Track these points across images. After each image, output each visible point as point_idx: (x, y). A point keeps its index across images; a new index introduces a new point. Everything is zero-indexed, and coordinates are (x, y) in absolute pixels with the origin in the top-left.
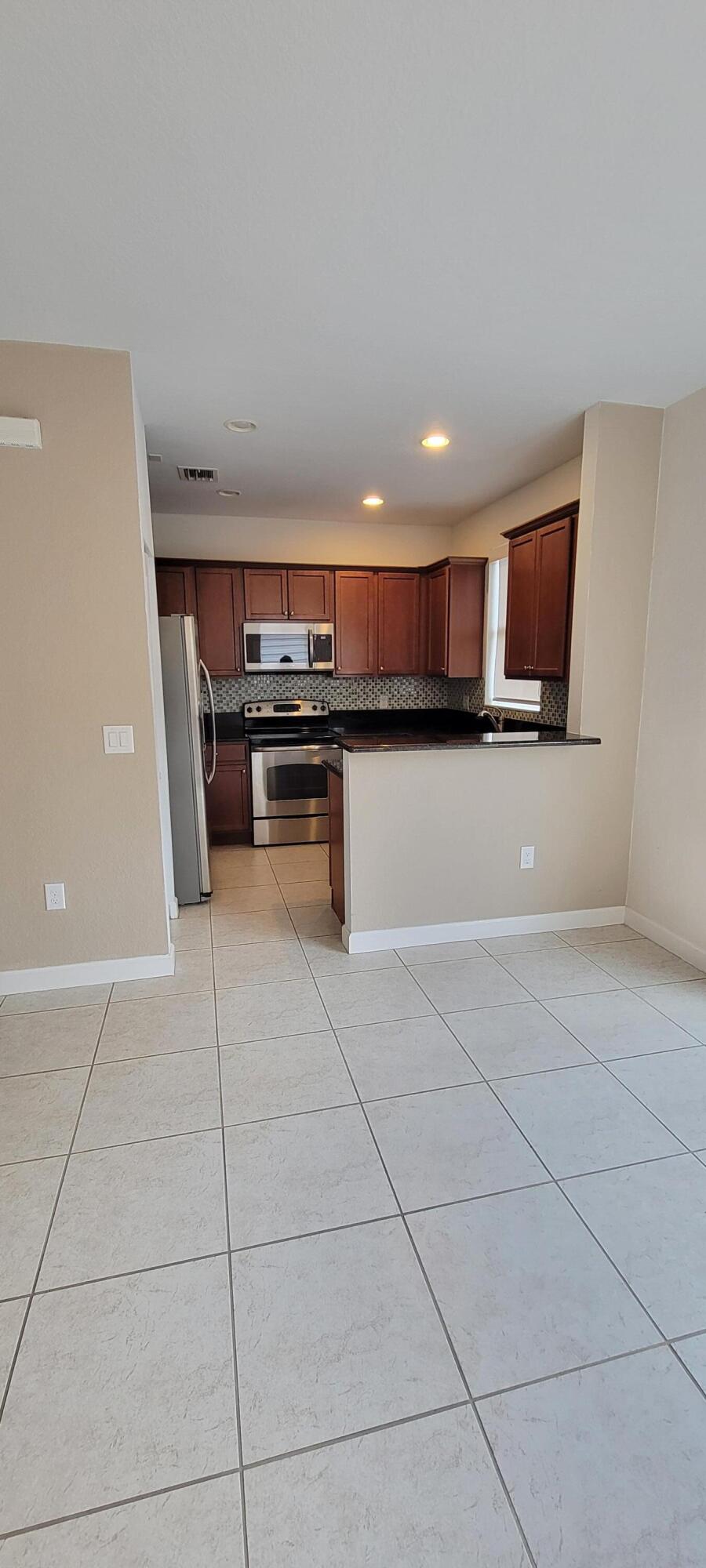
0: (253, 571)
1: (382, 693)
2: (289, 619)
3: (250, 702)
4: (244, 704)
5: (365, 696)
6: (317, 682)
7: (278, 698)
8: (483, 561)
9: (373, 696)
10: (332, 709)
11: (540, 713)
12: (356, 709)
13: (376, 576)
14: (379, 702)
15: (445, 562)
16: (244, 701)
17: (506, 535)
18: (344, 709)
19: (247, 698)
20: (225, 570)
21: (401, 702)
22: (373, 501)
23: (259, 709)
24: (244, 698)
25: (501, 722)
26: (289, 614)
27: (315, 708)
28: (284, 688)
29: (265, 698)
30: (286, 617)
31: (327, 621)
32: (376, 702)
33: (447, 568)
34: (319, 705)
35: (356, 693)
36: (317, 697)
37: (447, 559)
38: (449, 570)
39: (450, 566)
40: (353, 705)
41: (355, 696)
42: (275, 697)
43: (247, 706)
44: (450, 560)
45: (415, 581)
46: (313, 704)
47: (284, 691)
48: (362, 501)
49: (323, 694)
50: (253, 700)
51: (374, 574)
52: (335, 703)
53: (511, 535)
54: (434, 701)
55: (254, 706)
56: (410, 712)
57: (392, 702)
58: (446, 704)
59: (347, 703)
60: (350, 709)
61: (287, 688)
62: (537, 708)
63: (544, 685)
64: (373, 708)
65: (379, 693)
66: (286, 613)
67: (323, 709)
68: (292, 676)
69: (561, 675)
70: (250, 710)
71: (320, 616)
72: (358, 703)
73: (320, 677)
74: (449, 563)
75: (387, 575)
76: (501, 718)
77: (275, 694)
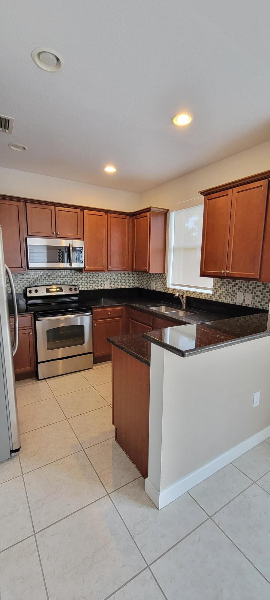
0: (32, 205)
1: (106, 280)
2: (56, 237)
3: (30, 287)
4: (26, 288)
5: (97, 282)
6: (71, 274)
7: (47, 284)
8: (166, 211)
9: (102, 282)
10: (80, 289)
11: (213, 295)
12: (93, 289)
13: (106, 215)
14: (105, 285)
15: (148, 210)
16: (26, 286)
17: (202, 193)
18: (86, 289)
19: (28, 285)
20: (14, 203)
21: (116, 285)
22: (110, 169)
23: (36, 291)
24: (26, 284)
25: (185, 299)
26: (56, 234)
27: (71, 289)
28: (51, 278)
29: (40, 284)
30: (55, 236)
31: (79, 239)
32: (103, 285)
33: (148, 214)
34: (73, 288)
35: (92, 280)
36: (71, 283)
37: (150, 208)
38: (150, 214)
39: (150, 212)
40: (91, 287)
41: (92, 282)
42: (45, 283)
43: (28, 290)
44: (151, 209)
45: (127, 219)
46: (70, 287)
47: (51, 280)
48: (103, 168)
49: (74, 281)
50: (31, 286)
51: (105, 214)
52: (81, 286)
53: (207, 193)
54: (132, 284)
55: (33, 289)
56: (121, 289)
57: (112, 285)
58: (137, 285)
59: (88, 286)
60: (89, 289)
61: (53, 278)
62: (211, 292)
63: (216, 280)
64: (102, 288)
65: (105, 280)
66: (55, 233)
67: (76, 290)
68: (56, 271)
69: (258, 278)
70: (30, 292)
71: (75, 235)
72: (94, 285)
73: (73, 271)
74: (150, 210)
75: (112, 215)
76: (184, 296)
77: (45, 281)
